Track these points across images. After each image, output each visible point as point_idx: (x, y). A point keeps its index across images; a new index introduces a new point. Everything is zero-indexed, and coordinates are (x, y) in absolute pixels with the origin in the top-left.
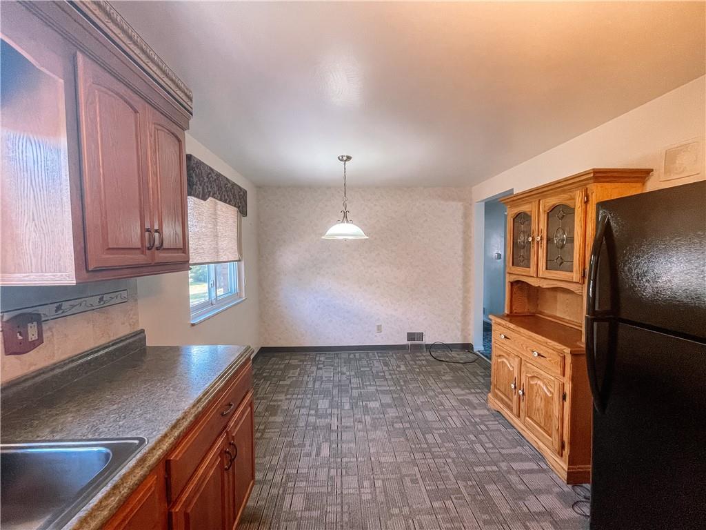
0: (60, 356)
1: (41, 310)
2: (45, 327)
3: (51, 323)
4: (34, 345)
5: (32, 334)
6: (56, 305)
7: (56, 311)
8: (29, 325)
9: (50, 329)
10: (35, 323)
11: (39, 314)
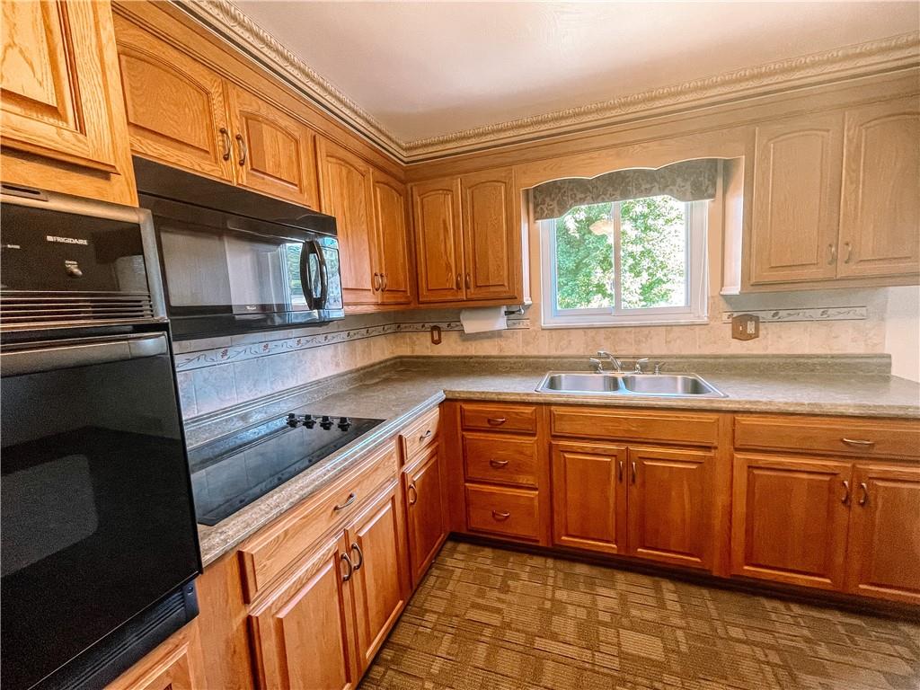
0: (771, 351)
1: (761, 314)
2: (761, 326)
3: (767, 325)
4: (750, 337)
5: (751, 328)
6: (773, 312)
7: (773, 316)
8: (749, 323)
9: (766, 328)
10: (754, 322)
11: (758, 317)
